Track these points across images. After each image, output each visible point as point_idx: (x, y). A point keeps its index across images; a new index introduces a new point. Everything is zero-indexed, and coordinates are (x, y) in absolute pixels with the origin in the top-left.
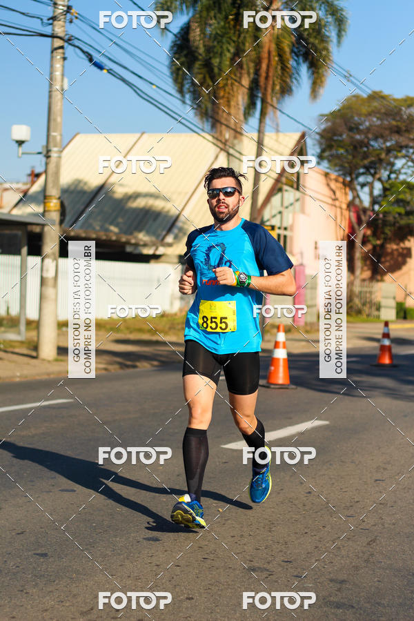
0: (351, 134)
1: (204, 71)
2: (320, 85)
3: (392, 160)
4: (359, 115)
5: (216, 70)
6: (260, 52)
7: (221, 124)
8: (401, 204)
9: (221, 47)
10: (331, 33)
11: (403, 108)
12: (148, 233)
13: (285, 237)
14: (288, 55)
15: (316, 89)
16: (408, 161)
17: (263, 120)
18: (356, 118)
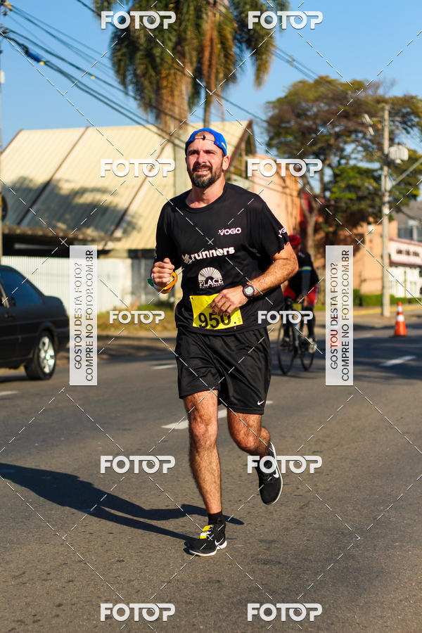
0: (299, 120)
1: (146, 61)
2: (264, 72)
3: (341, 145)
4: (307, 101)
5: (158, 60)
6: (201, 41)
7: (166, 114)
8: (352, 190)
9: (163, 36)
11: (349, 92)
12: (96, 228)
14: (230, 42)
15: (261, 75)
16: (357, 146)
17: (207, 109)
18: (304, 104)
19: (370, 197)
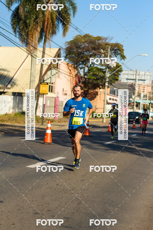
0: (77, 49)
1: (24, 24)
2: (66, 31)
4: (81, 42)
5: (28, 25)
6: (44, 18)
7: (29, 45)
8: (95, 76)
9: (30, 16)
10: (71, 12)
11: (96, 41)
13: (52, 86)
14: (55, 20)
15: (65, 33)
17: (45, 44)
18: (79, 44)
19: (101, 79)
